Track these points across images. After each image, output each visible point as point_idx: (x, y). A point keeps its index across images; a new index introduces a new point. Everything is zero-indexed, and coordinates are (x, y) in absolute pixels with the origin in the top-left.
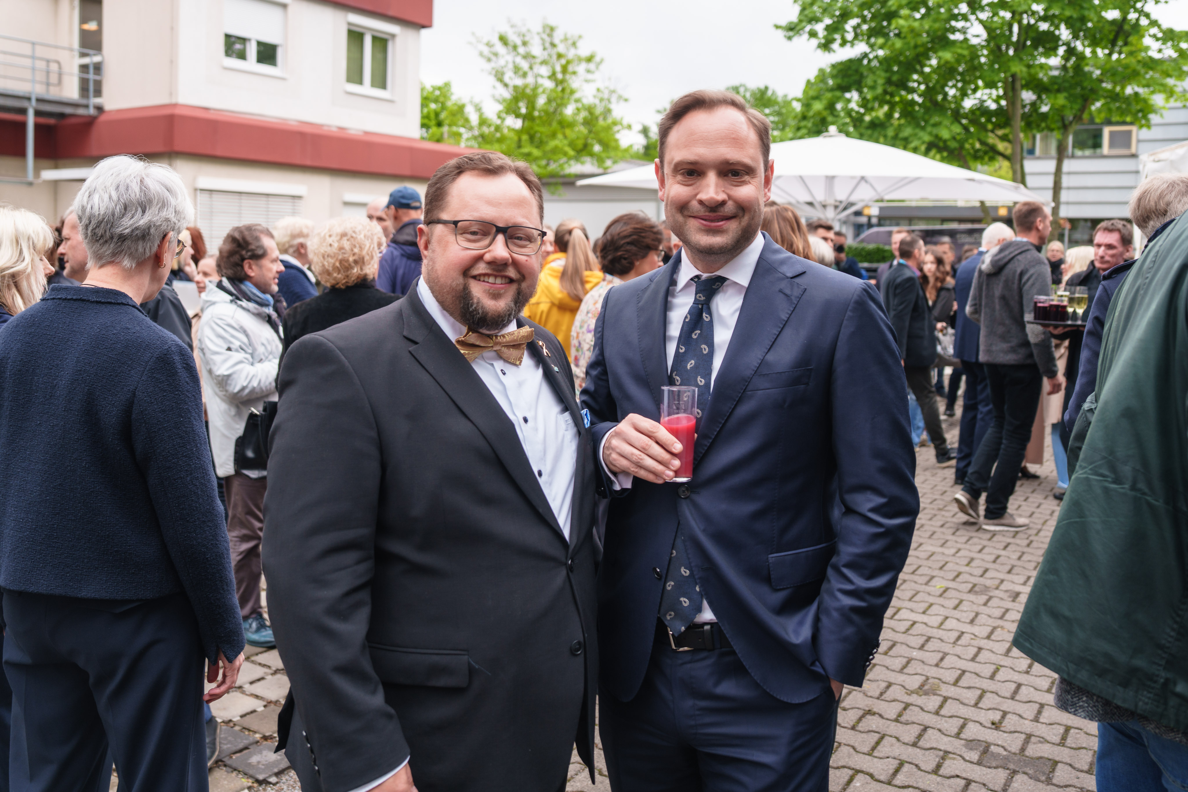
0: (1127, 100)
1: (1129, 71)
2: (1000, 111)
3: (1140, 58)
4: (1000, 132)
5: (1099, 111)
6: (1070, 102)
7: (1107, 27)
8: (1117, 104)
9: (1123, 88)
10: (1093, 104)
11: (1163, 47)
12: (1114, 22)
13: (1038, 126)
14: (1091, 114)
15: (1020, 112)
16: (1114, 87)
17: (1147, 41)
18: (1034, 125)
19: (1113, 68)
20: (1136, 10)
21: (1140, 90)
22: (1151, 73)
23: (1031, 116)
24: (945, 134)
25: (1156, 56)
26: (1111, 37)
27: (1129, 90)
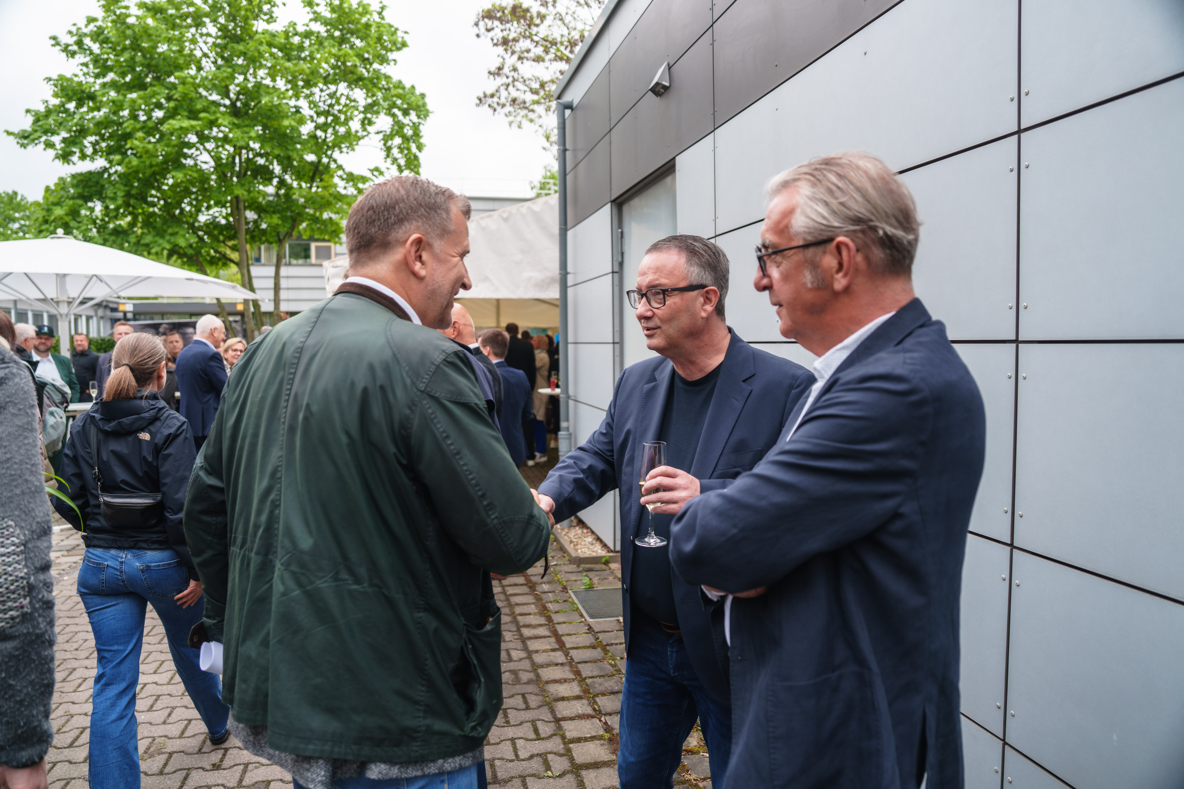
0: (324, 222)
1: (324, 201)
2: (228, 226)
3: (331, 192)
4: (230, 243)
5: (305, 230)
6: (283, 221)
7: (308, 167)
8: (318, 226)
9: (321, 214)
10: (301, 224)
11: (347, 185)
12: (312, 163)
13: (260, 239)
14: (299, 232)
15: (244, 227)
16: (315, 213)
17: (336, 180)
18: (257, 239)
19: (312, 197)
20: (327, 156)
21: (334, 216)
22: (340, 204)
23: (254, 231)
24: (182, 243)
25: (343, 192)
26: (311, 174)
27: (325, 216)
